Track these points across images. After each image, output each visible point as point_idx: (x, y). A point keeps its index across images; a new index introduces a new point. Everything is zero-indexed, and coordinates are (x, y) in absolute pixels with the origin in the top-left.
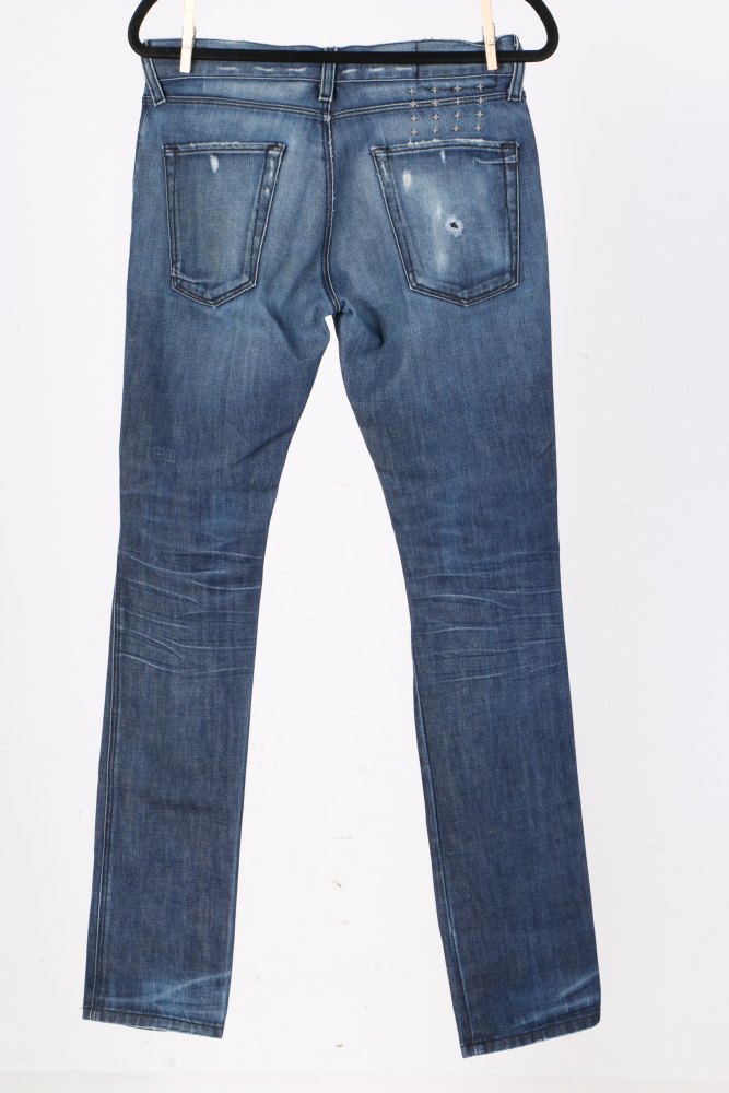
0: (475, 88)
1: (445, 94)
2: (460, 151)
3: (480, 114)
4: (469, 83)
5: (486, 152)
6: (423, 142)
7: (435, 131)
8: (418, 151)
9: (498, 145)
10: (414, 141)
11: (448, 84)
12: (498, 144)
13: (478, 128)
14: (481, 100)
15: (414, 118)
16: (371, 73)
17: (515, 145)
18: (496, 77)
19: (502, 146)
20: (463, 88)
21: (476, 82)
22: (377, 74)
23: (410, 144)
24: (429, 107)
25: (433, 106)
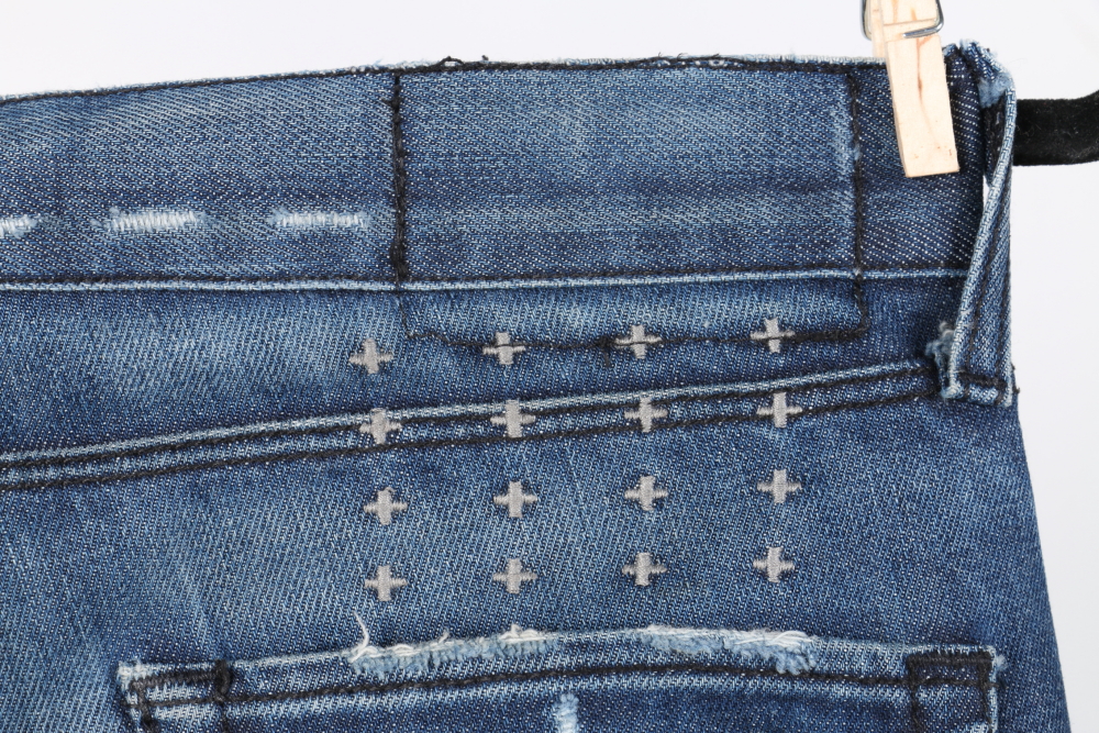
0: (741, 340)
1: (566, 371)
2: (670, 700)
3: (780, 485)
4: (708, 314)
5: (820, 705)
6: (441, 646)
7: (513, 577)
8: (412, 698)
9: (895, 668)
10: (384, 640)
11: (579, 319)
12: (891, 657)
13: (774, 564)
14: (780, 409)
15: (384, 505)
16: (125, 247)
17: (981, 663)
18: (858, 284)
19: (916, 672)
20: (672, 340)
21: (741, 309)
22: (155, 244)
23: (364, 653)
24: (474, 442)
25: (499, 436)
